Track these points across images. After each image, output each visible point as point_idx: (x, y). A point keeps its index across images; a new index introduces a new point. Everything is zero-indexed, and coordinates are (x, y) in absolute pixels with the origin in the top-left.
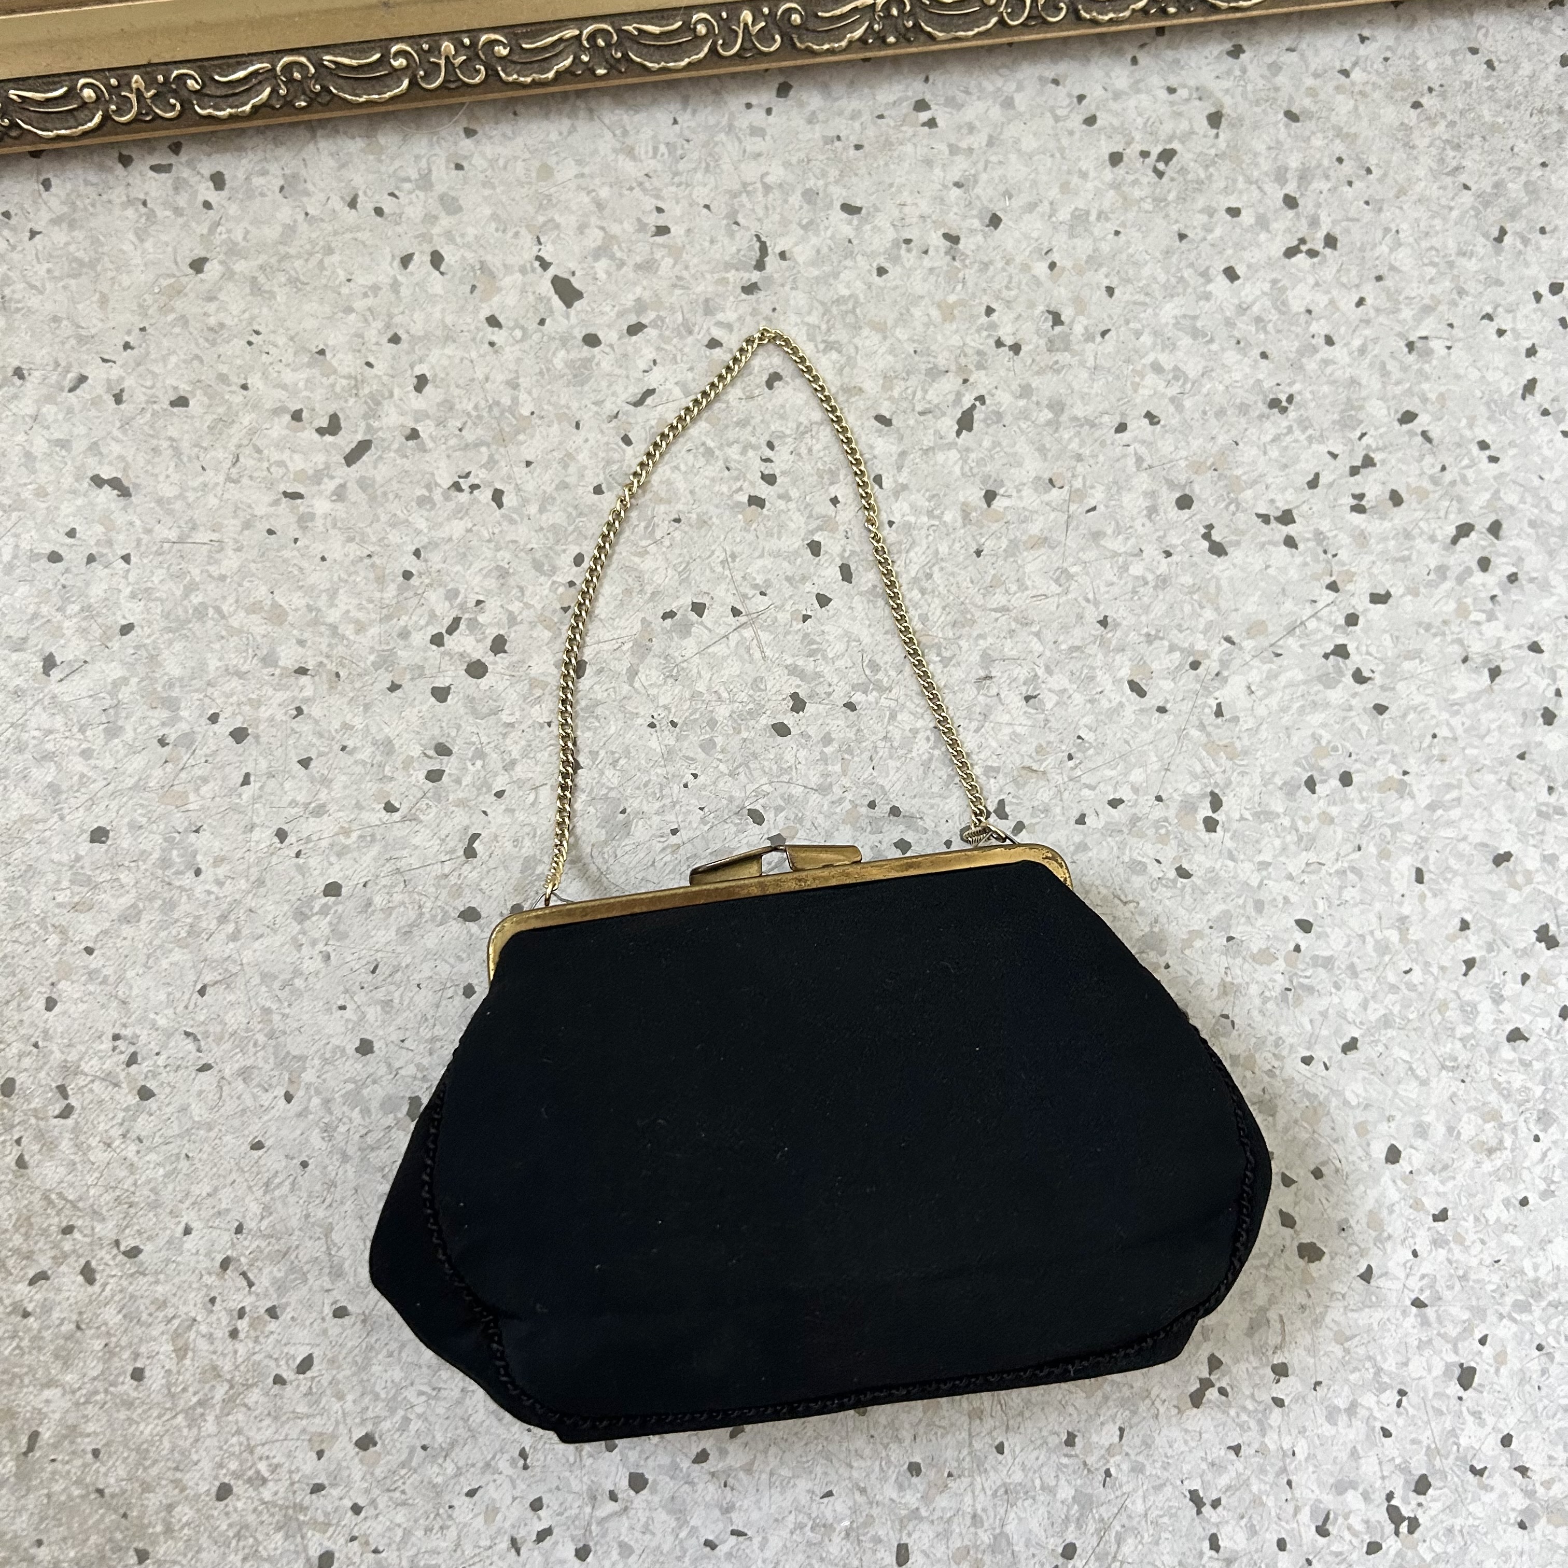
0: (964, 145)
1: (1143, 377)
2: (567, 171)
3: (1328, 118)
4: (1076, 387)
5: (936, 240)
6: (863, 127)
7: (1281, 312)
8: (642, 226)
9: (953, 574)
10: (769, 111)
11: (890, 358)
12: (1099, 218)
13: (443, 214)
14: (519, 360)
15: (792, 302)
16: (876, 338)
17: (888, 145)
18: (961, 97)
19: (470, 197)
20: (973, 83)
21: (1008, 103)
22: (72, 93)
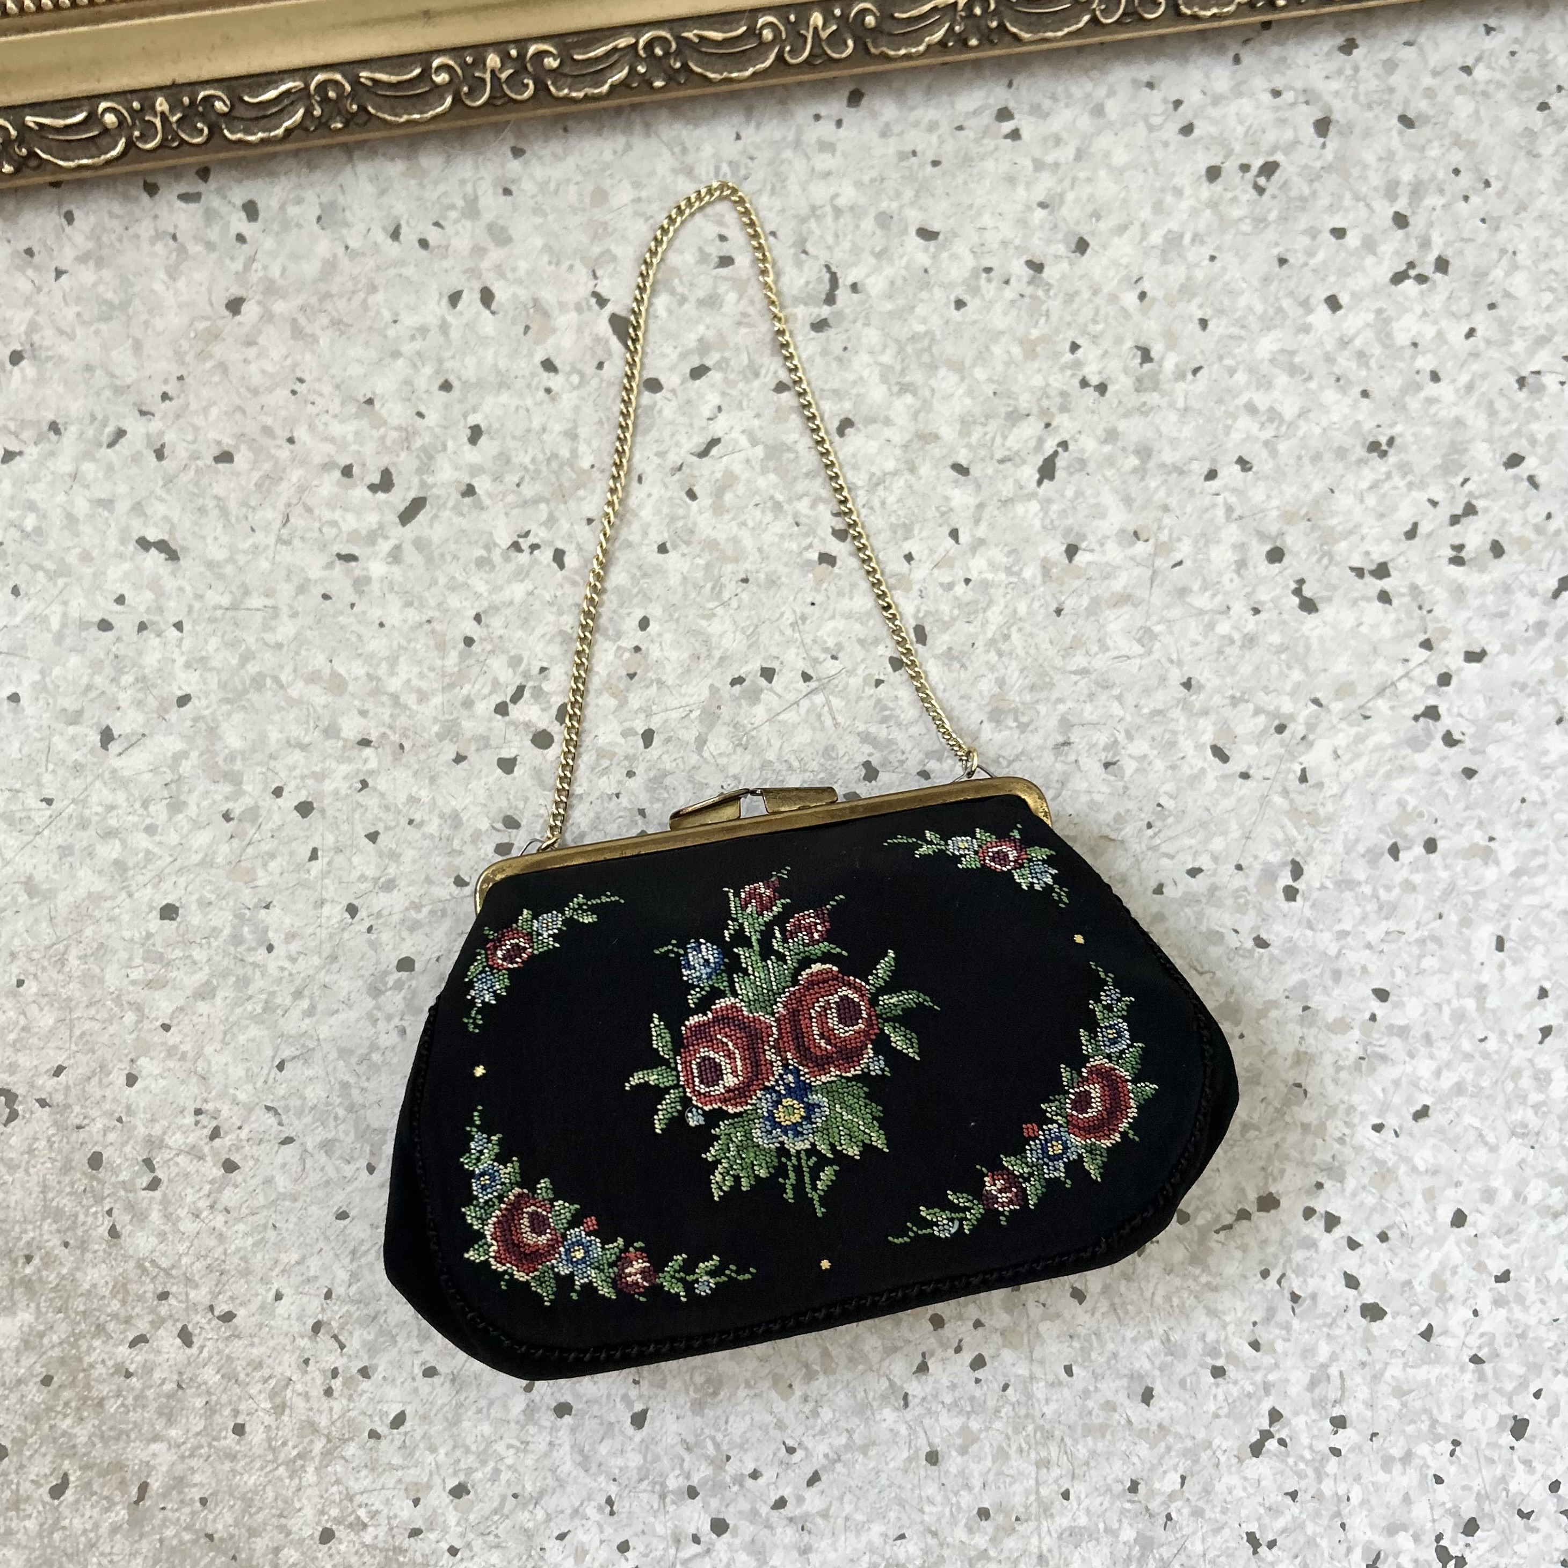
0: (1050, 159)
1: (1235, 418)
2: (623, 195)
3: (1445, 125)
4: (1164, 429)
5: (1018, 269)
6: (942, 142)
7: (1385, 346)
8: (704, 257)
9: (1031, 635)
10: (839, 123)
11: (968, 401)
12: (1193, 240)
13: (491, 246)
14: (577, 409)
15: (865, 341)
16: (953, 378)
17: (967, 160)
18: (1047, 104)
19: (520, 227)
20: (1060, 89)
21: (1098, 111)
22: (93, 119)
